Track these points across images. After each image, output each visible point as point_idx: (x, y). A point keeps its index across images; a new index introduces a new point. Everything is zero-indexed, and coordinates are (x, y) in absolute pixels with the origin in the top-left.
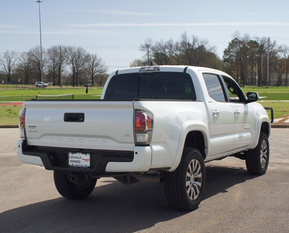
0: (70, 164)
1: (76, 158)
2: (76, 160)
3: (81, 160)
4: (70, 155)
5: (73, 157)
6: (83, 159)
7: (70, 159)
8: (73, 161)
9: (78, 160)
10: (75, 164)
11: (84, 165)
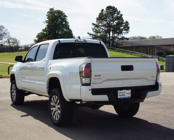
0: (119, 97)
1: (122, 93)
2: (122, 94)
3: (125, 94)
4: (119, 92)
5: (120, 93)
6: (127, 93)
7: (118, 94)
8: (121, 95)
9: (124, 94)
10: (122, 97)
11: (127, 97)
